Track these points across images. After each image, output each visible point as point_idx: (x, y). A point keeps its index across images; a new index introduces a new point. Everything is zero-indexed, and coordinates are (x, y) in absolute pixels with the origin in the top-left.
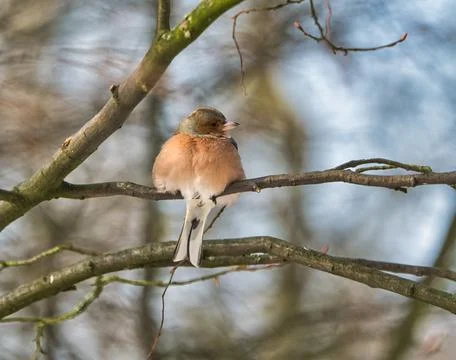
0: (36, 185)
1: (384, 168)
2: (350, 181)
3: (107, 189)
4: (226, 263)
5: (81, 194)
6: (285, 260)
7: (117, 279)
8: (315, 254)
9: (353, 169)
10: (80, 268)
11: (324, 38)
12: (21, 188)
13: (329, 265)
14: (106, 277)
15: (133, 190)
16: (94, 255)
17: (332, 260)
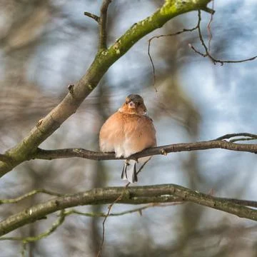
0: (20, 150)
1: (248, 139)
2: (226, 148)
3: (67, 153)
4: (145, 202)
5: (49, 156)
6: (184, 200)
7: (75, 212)
8: (203, 195)
9: (228, 140)
10: (49, 204)
11: (208, 54)
12: (10, 152)
13: (212, 203)
14: (67, 210)
15: (84, 154)
16: (59, 196)
17: (215, 199)
